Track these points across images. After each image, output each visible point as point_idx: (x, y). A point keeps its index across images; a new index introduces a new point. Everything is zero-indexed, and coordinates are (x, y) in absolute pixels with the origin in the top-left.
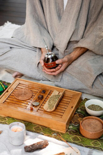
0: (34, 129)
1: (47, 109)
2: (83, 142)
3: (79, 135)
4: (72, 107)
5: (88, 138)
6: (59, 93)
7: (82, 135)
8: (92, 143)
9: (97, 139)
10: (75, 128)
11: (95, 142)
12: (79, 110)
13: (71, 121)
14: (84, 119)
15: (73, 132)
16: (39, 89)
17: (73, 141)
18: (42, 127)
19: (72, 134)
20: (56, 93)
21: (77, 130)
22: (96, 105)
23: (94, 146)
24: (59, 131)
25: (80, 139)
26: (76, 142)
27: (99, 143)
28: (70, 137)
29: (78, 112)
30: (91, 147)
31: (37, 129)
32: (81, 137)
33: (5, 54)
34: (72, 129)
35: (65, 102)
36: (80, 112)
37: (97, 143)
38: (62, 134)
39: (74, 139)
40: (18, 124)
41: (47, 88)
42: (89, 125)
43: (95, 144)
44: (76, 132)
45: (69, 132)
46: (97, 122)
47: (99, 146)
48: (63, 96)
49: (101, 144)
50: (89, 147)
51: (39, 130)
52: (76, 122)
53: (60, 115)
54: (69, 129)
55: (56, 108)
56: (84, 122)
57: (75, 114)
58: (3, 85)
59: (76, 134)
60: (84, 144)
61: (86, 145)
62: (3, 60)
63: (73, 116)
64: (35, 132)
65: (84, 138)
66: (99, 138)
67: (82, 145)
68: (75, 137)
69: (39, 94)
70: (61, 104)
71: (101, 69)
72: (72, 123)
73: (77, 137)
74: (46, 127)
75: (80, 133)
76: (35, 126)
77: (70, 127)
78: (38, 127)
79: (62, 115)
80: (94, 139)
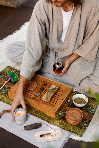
0: (34, 113)
1: (45, 100)
2: (66, 126)
3: (64, 121)
4: (63, 100)
5: (70, 124)
6: (56, 87)
7: (66, 121)
8: (72, 128)
9: (76, 125)
10: (63, 115)
11: (74, 127)
12: (69, 101)
13: (61, 109)
14: (69, 109)
15: (61, 118)
16: (42, 82)
17: (59, 125)
18: (40, 112)
19: (60, 120)
20: (53, 87)
21: (64, 117)
22: (81, 98)
23: (73, 131)
24: (51, 116)
25: (64, 124)
26: (61, 126)
27: (77, 128)
28: (58, 122)
29: (68, 102)
30: (71, 131)
31: (36, 113)
32: (66, 123)
33: (21, 55)
34: (60, 115)
35: (58, 94)
36: (69, 102)
37: (75, 128)
38: (53, 118)
39: (60, 123)
40: (22, 110)
41: (49, 82)
42: (72, 114)
43: (74, 129)
44: (63, 118)
45: (58, 118)
46: (79, 113)
47: (76, 131)
48: (59, 89)
49: (78, 129)
50: (69, 130)
51: (38, 114)
52: (64, 110)
53: (53, 105)
54: (58, 115)
55: (51, 99)
56: (69, 112)
57: (65, 103)
58: (18, 77)
59: (62, 120)
60: (66, 128)
61: (68, 129)
62: (19, 59)
63: (64, 105)
64: (34, 115)
65: (67, 123)
66: (78, 125)
67: (65, 128)
68: (61, 122)
69: (42, 86)
70: (56, 96)
71: (87, 74)
72: (62, 110)
73: (62, 122)
74: (43, 112)
75: (65, 119)
76: (35, 110)
77: (59, 114)
78: (37, 111)
79: (54, 105)
80: (74, 125)
